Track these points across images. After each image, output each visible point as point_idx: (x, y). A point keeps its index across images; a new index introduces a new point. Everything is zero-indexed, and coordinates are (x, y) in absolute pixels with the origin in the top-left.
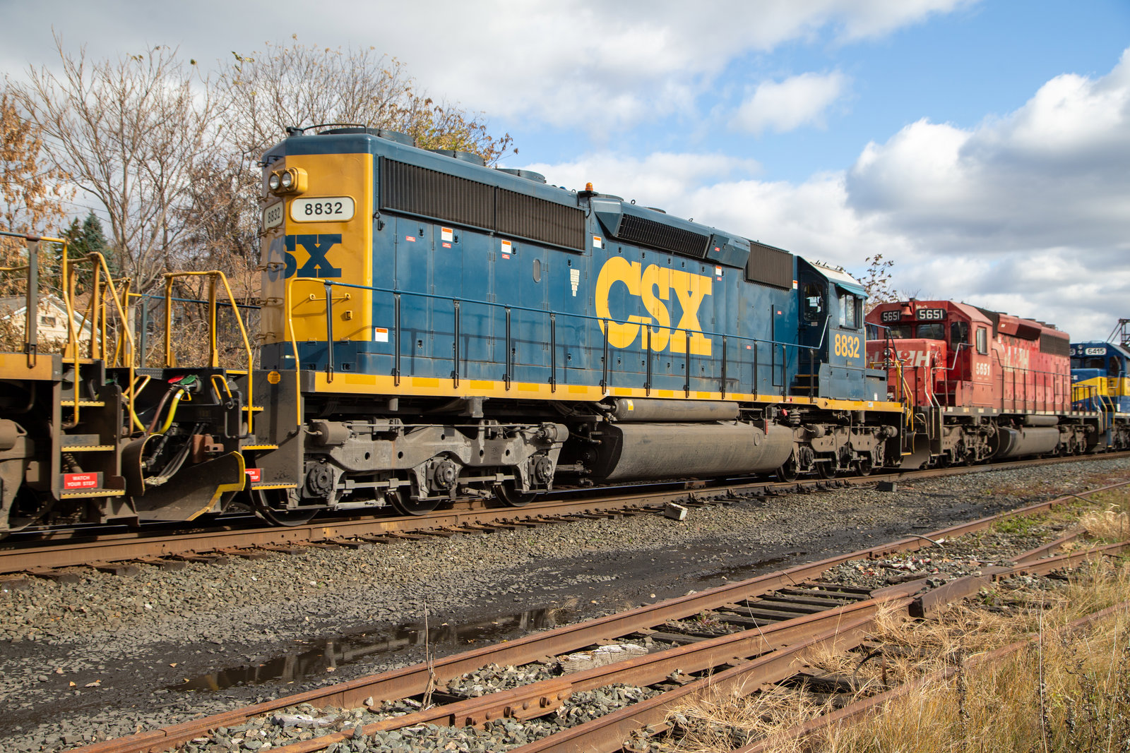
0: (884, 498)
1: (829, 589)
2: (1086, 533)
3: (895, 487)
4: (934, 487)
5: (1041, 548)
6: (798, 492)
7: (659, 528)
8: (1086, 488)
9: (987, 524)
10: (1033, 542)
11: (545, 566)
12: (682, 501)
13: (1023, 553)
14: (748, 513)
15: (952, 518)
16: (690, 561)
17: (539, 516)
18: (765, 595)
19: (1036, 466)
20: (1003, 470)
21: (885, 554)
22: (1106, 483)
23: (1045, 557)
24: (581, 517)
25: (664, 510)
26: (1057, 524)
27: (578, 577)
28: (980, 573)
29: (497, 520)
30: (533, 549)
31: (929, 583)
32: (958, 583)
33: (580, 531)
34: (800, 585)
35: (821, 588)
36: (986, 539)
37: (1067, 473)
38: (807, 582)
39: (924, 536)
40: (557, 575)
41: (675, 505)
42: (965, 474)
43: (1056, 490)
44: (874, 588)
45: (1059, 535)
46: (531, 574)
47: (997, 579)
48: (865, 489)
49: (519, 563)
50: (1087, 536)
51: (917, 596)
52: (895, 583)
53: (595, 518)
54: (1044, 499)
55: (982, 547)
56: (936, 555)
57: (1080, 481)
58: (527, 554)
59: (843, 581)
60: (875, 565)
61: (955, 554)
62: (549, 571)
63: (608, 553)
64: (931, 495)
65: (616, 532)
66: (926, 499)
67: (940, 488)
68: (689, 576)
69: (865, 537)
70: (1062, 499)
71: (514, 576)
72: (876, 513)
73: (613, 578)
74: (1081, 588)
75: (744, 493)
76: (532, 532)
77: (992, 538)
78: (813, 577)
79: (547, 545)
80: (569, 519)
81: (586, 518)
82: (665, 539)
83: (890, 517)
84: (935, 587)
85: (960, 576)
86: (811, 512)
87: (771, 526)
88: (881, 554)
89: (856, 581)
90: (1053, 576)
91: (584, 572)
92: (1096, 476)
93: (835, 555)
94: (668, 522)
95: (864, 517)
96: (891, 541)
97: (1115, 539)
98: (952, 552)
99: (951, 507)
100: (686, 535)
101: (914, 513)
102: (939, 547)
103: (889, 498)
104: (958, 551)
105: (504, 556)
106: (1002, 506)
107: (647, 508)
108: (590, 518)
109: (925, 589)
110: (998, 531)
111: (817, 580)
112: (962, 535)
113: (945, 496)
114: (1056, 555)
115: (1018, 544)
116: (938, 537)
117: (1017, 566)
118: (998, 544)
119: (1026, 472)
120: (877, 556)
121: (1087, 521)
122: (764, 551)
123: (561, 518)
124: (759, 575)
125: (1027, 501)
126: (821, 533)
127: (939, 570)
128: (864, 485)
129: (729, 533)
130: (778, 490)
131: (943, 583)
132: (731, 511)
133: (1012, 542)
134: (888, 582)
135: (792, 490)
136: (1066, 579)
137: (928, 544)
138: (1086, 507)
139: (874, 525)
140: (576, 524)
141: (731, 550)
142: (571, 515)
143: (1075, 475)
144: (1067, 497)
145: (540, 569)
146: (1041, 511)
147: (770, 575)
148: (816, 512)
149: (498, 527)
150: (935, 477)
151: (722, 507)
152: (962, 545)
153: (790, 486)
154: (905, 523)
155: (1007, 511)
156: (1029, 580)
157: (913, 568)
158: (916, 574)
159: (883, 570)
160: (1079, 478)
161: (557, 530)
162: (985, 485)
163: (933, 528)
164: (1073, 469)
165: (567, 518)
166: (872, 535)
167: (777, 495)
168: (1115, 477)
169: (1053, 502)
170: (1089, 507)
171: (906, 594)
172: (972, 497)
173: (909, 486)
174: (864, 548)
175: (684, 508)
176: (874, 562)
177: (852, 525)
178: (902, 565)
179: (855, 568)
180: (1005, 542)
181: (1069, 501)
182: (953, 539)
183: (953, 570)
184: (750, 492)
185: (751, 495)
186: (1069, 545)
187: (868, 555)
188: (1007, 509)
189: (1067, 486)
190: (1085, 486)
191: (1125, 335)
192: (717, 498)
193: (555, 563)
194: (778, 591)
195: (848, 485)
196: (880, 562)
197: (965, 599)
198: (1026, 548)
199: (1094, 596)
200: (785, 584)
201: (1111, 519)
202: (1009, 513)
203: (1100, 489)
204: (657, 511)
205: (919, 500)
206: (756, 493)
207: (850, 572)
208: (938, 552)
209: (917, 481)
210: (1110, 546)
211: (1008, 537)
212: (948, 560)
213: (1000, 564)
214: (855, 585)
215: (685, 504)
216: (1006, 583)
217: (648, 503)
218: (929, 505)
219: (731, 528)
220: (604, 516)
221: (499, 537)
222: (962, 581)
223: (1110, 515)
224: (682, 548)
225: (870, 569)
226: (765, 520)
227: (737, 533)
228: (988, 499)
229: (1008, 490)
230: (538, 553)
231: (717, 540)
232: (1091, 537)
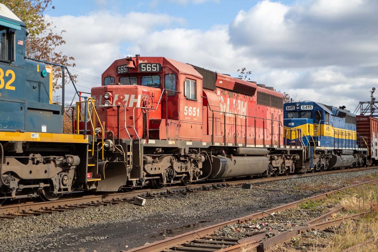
0: (246, 192)
1: (218, 240)
2: (343, 208)
3: (251, 187)
4: (271, 186)
5: (322, 216)
6: (203, 190)
7: (131, 210)
8: (344, 186)
9: (296, 204)
10: (318, 214)
11: (68, 233)
12: (143, 195)
13: (313, 219)
14: (178, 201)
15: (279, 202)
16: (147, 227)
17: (66, 205)
18: (185, 244)
19: (320, 175)
20: (304, 177)
21: (246, 221)
22: (353, 184)
23: (324, 221)
24: (89, 205)
25: (134, 201)
26: (329, 204)
27: (86, 238)
28: (292, 230)
29: (42, 208)
30: (62, 224)
31: (267, 235)
32: (281, 235)
33: (88, 213)
34: (203, 238)
35: (213, 239)
36: (295, 212)
37: (335, 179)
38: (207, 237)
39: (265, 211)
40: (75, 237)
41: (139, 198)
42: (286, 180)
43: (329, 187)
44: (240, 239)
45: (330, 210)
46: (60, 237)
47: (300, 233)
48: (237, 188)
49: (54, 232)
50: (344, 210)
51: (261, 242)
52: (251, 236)
53: (96, 206)
54: (324, 192)
55: (293, 217)
56: (271, 221)
57: (341, 182)
58: (58, 227)
59: (225, 235)
60: (241, 227)
61: (280, 220)
62: (71, 235)
63: (104, 224)
64: (269, 191)
65: (108, 213)
66: (266, 193)
67: (274, 187)
68: (146, 235)
69: (236, 212)
70: (332, 191)
71: (51, 239)
72: (242, 200)
73: (106, 238)
74: (340, 236)
75: (175, 191)
76: (62, 214)
77: (298, 212)
78: (209, 234)
79: (70, 221)
80: (82, 207)
81: (92, 206)
82: (134, 216)
83: (249, 202)
84: (270, 237)
85: (282, 231)
86: (210, 200)
87: (189, 208)
88: (244, 221)
89: (231, 235)
90: (327, 231)
91: (90, 235)
92: (348, 180)
93: (221, 222)
94: (136, 207)
95: (236, 202)
96: (249, 214)
97: (357, 212)
99: (279, 196)
100: (146, 214)
101: (260, 200)
102: (273, 217)
103: (249, 192)
104: (282, 219)
105: (45, 228)
106: (303, 195)
107: (125, 200)
108: (94, 206)
109: (265, 238)
110: (301, 208)
111: (212, 235)
112: (284, 210)
113: (276, 191)
114: (329, 220)
115: (311, 215)
116: (272, 211)
117: (310, 226)
118: (301, 215)
119: (315, 178)
120: (242, 222)
121: (344, 202)
122: (185, 221)
123: (78, 206)
124: (182, 233)
125: (315, 193)
126: (214, 210)
127: (272, 229)
128: (236, 185)
129: (168, 212)
130: (193, 189)
131: (274, 235)
132: (168, 200)
133: (308, 214)
134: (247, 235)
135: (200, 188)
136: (333, 232)
137: (267, 216)
138: (344, 196)
139: (241, 206)
140: (86, 209)
141: (168, 221)
142: (84, 205)
143: (338, 179)
144: (335, 191)
145: (66, 235)
146: (322, 198)
147: (188, 233)
148: (212, 200)
149: (43, 212)
150: (271, 181)
151: (164, 198)
152: (284, 216)
153: (199, 187)
154: (256, 205)
155: (305, 198)
156: (315, 233)
157: (259, 228)
158: (261, 231)
159: (245, 229)
160: (341, 181)
161: (75, 213)
162: (295, 185)
163: (270, 207)
164: (338, 177)
165: (82, 206)
166: (240, 211)
167: (192, 191)
168: (358, 180)
169: (328, 193)
170: (345, 196)
171: (256, 241)
172: (289, 191)
173: (259, 186)
174: (236, 218)
175: (144, 199)
176: (240, 225)
177: (230, 206)
178: (254, 227)
179: (231, 229)
180: (305, 213)
181: (336, 193)
182: (279, 213)
183: (279, 229)
184: (178, 190)
185: (179, 192)
186: (335, 215)
187: (237, 222)
188: (306, 197)
189: (334, 185)
190: (343, 185)
191: (362, 109)
192: (161, 194)
193: (74, 231)
194: (192, 242)
195: (228, 186)
196: (243, 225)
197: (285, 243)
198: (315, 217)
199: (346, 240)
200: (196, 238)
201: (355, 202)
202: (307, 199)
203: (350, 186)
204: (130, 201)
205: (263, 193)
206: (181, 190)
207: (228, 231)
208: (272, 219)
209: (263, 183)
210: (354, 215)
211: (306, 211)
212: (276, 224)
213: (302, 225)
214: (231, 237)
215: (145, 197)
216: (304, 234)
217: (125, 197)
218: (268, 195)
219: (168, 209)
220: (102, 204)
221: (43, 217)
222: (284, 234)
223: (355, 200)
224: (143, 220)
225: (238, 229)
226: (186, 204)
227: (172, 211)
228: (297, 192)
229: (307, 187)
230: (65, 225)
231: (161, 216)
232: (346, 211)
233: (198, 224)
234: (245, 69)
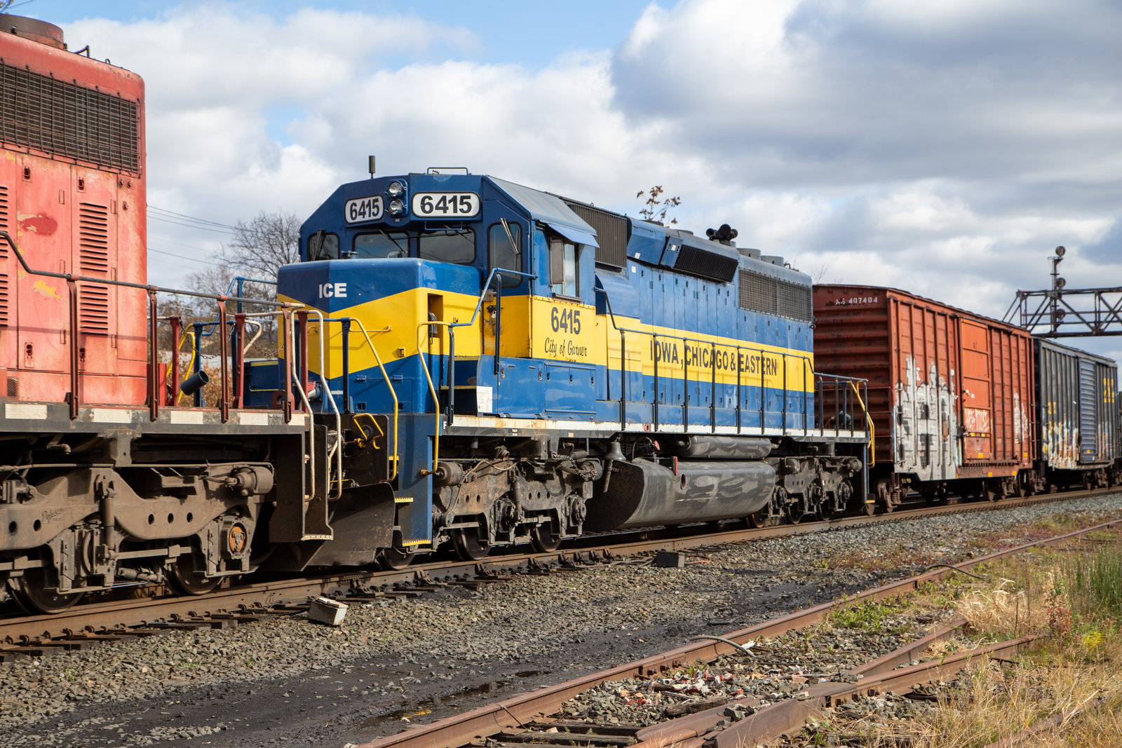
0: (665, 579)
1: (573, 730)
2: (966, 625)
3: (682, 560)
4: (742, 559)
5: (901, 650)
6: (530, 573)
7: (299, 641)
8: (969, 555)
9: (820, 614)
10: (889, 642)
11: (95, 716)
12: (339, 593)
13: (872, 661)
14: (448, 609)
15: (768, 607)
16: (350, 693)
17: (88, 628)
18: (469, 745)
19: (896, 522)
20: (846, 529)
21: (663, 668)
22: (999, 547)
23: (906, 666)
24: (164, 627)
25: (308, 610)
26: (924, 612)
27: (153, 731)
28: (807, 694)
29: (8, 639)
30: (75, 688)
31: (729, 713)
32: (772, 711)
33: (160, 652)
34: (527, 726)
35: (561, 729)
36: (818, 640)
37: (942, 532)
38: (539, 720)
39: (723, 638)
40: (116, 730)
41: (326, 600)
42: (789, 537)
43: (924, 558)
44: (644, 726)
45: (927, 629)
46: (69, 732)
47: (833, 703)
48: (635, 564)
49: (47, 714)
50: (967, 630)
51: (709, 736)
52: (678, 716)
53: (187, 628)
54: (907, 574)
55: (812, 653)
56: (742, 667)
57: (960, 544)
58: (63, 697)
59: (596, 715)
60: (647, 688)
61: (771, 665)
62: (103, 725)
63: (210, 687)
64: (737, 572)
65: (225, 650)
66: (729, 579)
67: (751, 560)
68: (346, 719)
69: (634, 642)
70: (933, 572)
71: (38, 737)
72: (652, 603)
73: (217, 730)
74: (957, 713)
75: (442, 577)
76: (74, 657)
77: (827, 638)
78: (549, 711)
79: (100, 679)
80: (141, 632)
81: (173, 628)
82: (309, 658)
83: (673, 608)
84: (737, 720)
85: (777, 700)
86: (550, 605)
87: (485, 630)
88: (657, 669)
89: (617, 716)
90: (917, 695)
91: (165, 722)
92: (984, 536)
93: (586, 672)
94: (313, 629)
95: (632, 610)
96: (673, 647)
97: (1008, 634)
98: (766, 662)
99: (767, 590)
100: (345, 650)
101: (710, 601)
102: (747, 654)
103: (673, 578)
104: (775, 660)
105: (19, 703)
106: (843, 585)
107: (279, 607)
108: (180, 628)
109: (722, 723)
110: (836, 626)
111: (555, 716)
112: (782, 634)
113: (758, 573)
114: (921, 661)
115: (866, 646)
116: (745, 638)
117: (863, 681)
118: (836, 647)
119: (880, 531)
120: (650, 673)
121: (967, 606)
122: (473, 672)
123: (128, 630)
124: (462, 711)
125: (881, 577)
126: (564, 637)
127: (746, 692)
128: (633, 557)
129: (417, 643)
130: (498, 570)
131: (750, 712)
132: (419, 606)
133: (857, 643)
134: (667, 715)
135: (520, 568)
136: (935, 700)
137: (730, 651)
138: (968, 585)
139: (648, 622)
140: (154, 639)
141: (419, 673)
142: (145, 625)
143: (953, 535)
144: (940, 570)
145: (86, 722)
146: (901, 592)
147: (480, 711)
148: (558, 603)
149: (11, 652)
150: (744, 542)
151: (405, 601)
152: (783, 651)
153: (517, 563)
154: (695, 617)
155: (850, 594)
156: (880, 702)
157: (706, 689)
158: (711, 699)
159: (659, 695)
160: (960, 540)
161: (118, 653)
162: (819, 553)
163: (740, 625)
164: (951, 526)
165: (139, 631)
166: (645, 638)
167: (495, 578)
168: (1012, 536)
169: (920, 578)
170: (973, 585)
171: (693, 733)
172: (799, 573)
173: (704, 558)
174: (632, 660)
175: (341, 605)
176: (645, 682)
177: (614, 623)
178: (689, 686)
179: (616, 694)
180: (848, 643)
181: (943, 575)
182: (768, 641)
183: (766, 692)
184: (451, 575)
185: (454, 580)
186: (940, 646)
187: (636, 672)
188: (851, 590)
189: (940, 552)
190: (967, 551)
191: (1026, 315)
192: (397, 587)
193: (113, 709)
194: (492, 737)
195: (608, 558)
196: (654, 683)
197: (784, 736)
198: (878, 653)
199: (973, 724)
200: (503, 724)
201: (1002, 603)
202: (854, 597)
203: (989, 556)
204: (295, 612)
205: (719, 580)
206: (461, 575)
207: (607, 701)
208: (745, 662)
209: (717, 549)
210: (1001, 646)
211: (851, 635)
212: (759, 676)
213: (837, 678)
214: (615, 721)
215: (343, 597)
216: (846, 708)
217: (280, 598)
218: (734, 587)
219: (419, 636)
220: (204, 624)
221: (12, 669)
222: (778, 709)
223: (1001, 597)
224: (337, 671)
225: (639, 695)
226: (475, 620)
227: (429, 642)
228: (824, 575)
229: (854, 561)
230: (83, 693)
231: (396, 657)
232: (974, 632)
233: (512, 682)
234: (659, 188)
